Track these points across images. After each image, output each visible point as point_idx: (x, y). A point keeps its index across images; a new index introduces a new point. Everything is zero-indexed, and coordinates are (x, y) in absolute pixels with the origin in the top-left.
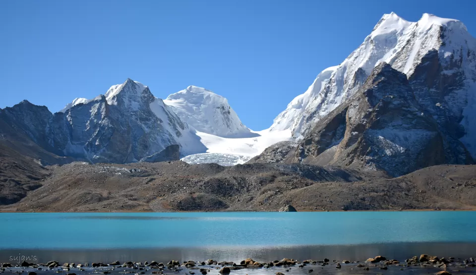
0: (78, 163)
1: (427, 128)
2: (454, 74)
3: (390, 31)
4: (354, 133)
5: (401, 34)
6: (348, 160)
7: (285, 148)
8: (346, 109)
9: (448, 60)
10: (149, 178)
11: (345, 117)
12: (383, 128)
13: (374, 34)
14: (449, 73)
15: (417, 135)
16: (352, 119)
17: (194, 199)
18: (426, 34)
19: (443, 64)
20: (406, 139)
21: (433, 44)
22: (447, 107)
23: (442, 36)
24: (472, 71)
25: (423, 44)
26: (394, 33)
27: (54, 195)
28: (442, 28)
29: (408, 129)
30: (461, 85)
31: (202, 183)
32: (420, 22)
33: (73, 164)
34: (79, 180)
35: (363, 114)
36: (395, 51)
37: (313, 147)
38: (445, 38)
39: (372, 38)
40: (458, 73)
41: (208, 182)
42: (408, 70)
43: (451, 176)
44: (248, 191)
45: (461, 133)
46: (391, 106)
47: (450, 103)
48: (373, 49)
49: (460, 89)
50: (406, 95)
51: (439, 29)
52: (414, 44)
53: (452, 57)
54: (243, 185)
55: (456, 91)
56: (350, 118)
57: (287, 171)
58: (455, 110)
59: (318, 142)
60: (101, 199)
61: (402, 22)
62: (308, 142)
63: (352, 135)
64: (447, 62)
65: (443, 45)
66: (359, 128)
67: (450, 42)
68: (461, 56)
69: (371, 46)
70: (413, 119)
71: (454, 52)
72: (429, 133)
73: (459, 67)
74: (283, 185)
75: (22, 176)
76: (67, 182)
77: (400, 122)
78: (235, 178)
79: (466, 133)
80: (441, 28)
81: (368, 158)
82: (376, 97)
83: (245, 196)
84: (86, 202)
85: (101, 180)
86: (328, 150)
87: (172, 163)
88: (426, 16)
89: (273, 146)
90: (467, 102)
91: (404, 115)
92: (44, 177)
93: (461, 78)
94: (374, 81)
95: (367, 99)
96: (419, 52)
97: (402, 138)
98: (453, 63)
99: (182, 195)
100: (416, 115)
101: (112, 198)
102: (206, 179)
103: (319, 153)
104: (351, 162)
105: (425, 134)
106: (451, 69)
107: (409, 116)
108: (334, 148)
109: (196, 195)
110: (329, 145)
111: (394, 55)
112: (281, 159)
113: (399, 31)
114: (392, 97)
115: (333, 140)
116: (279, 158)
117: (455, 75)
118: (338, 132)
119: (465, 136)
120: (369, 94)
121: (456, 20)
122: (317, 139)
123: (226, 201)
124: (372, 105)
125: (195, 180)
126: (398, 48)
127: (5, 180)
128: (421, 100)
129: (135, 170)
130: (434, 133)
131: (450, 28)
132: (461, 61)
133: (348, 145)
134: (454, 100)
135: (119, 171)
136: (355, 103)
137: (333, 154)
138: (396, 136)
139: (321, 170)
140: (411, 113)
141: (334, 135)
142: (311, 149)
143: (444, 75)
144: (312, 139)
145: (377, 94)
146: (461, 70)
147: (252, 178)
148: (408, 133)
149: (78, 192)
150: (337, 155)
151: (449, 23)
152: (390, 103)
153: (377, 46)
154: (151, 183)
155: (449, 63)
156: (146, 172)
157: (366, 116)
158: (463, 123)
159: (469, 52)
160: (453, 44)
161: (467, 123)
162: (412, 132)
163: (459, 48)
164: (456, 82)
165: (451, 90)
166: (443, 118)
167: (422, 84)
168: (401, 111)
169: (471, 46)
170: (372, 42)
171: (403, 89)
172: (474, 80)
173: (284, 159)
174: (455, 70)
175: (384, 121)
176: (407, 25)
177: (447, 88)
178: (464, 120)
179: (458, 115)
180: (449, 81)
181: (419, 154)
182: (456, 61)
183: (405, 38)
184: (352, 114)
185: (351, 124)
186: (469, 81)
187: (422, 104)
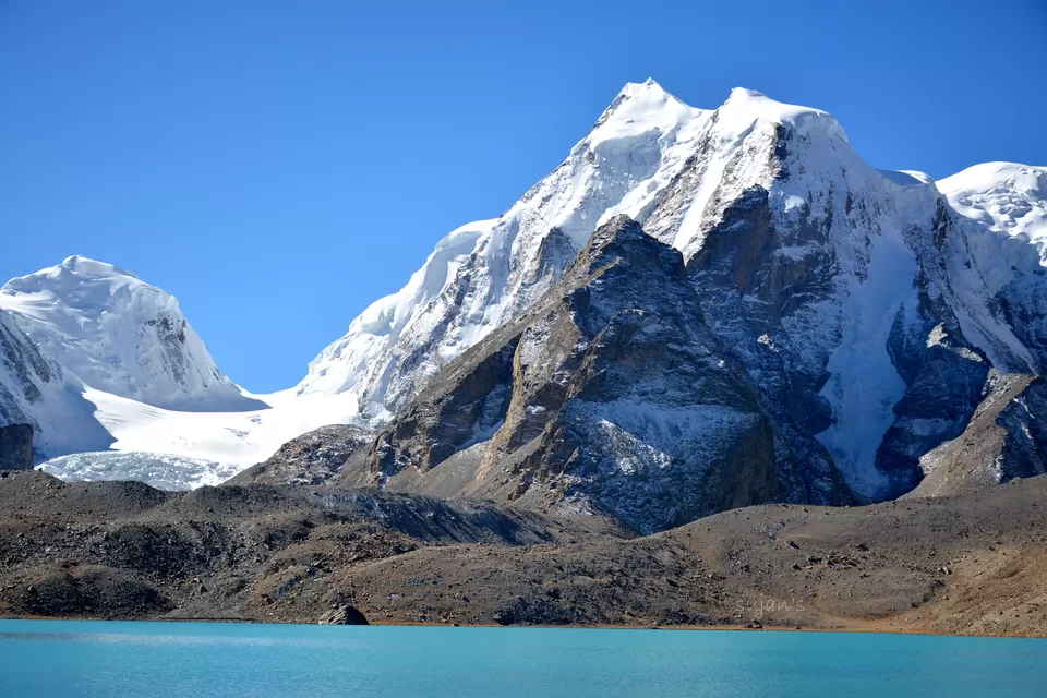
1: (731, 402)
2: (807, 257)
3: (639, 130)
4: (535, 410)
5: (672, 140)
6: (515, 483)
7: (340, 443)
8: (515, 342)
9: (794, 218)
11: (510, 365)
12: (615, 398)
13: (597, 137)
14: (796, 253)
15: (706, 421)
16: (530, 371)
17: (74, 582)
18: (739, 143)
19: (781, 229)
20: (676, 431)
21: (757, 172)
22: (787, 347)
23: (780, 152)
24: (857, 251)
25: (730, 171)
26: (653, 137)
28: (782, 131)
29: (683, 402)
30: (826, 290)
31: (99, 538)
32: (722, 109)
35: (561, 357)
36: (655, 185)
37: (418, 445)
38: (789, 159)
39: (592, 148)
40: (818, 254)
41: (117, 535)
42: (686, 239)
43: (792, 537)
44: (232, 563)
45: (823, 418)
46: (639, 337)
47: (796, 338)
48: (593, 177)
49: (824, 298)
50: (679, 309)
51: (772, 132)
52: (704, 169)
53: (806, 210)
54: (216, 545)
55: (812, 306)
56: (525, 367)
57: (347, 509)
58: (807, 354)
59: (433, 432)
61: (675, 108)
62: (405, 428)
63: (528, 413)
64: (790, 224)
65: (783, 176)
66: (548, 395)
67: (802, 170)
68: (829, 211)
69: (589, 170)
70: (696, 377)
71: (810, 198)
72: (739, 417)
73: (822, 239)
74: (331, 549)
77: (660, 383)
78: (194, 526)
79: (835, 421)
80: (779, 129)
81: (569, 479)
82: (597, 312)
83: (223, 578)
86: (461, 454)
87: (12, 476)
88: (739, 94)
89: (305, 437)
90: (840, 336)
91: (672, 364)
93: (826, 269)
94: (594, 267)
95: (572, 315)
96: (718, 191)
97: (664, 429)
98: (807, 229)
99: (39, 572)
100: (705, 364)
102: (113, 526)
103: (438, 456)
104: (521, 491)
105: (726, 418)
106: (800, 244)
107: (687, 367)
108: (477, 448)
109: (78, 572)
110: (461, 441)
111: (651, 197)
112: (328, 477)
113: (667, 132)
114: (641, 312)
115: (476, 426)
116: (322, 471)
117: (811, 261)
118: (489, 404)
119: (832, 427)
120: (580, 302)
121: (818, 112)
122: (430, 422)
123: (168, 590)
124: (587, 333)
125: (81, 526)
126: (661, 178)
128: (718, 324)
130: (752, 416)
131: (801, 131)
132: (828, 223)
133: (515, 442)
134: (805, 328)
136: (540, 326)
137: (473, 465)
138: (649, 420)
139: (440, 509)
140: (691, 359)
141: (478, 412)
142: (412, 451)
143: (782, 258)
144: (415, 422)
145: (601, 304)
146: (826, 247)
147: (246, 526)
148: (680, 415)
150: (484, 467)
151: (799, 118)
152: (636, 328)
153: (605, 170)
155: (796, 227)
157: (572, 363)
158: (827, 392)
159: (849, 202)
160: (808, 177)
161: (839, 392)
162: (692, 413)
163: (824, 187)
164: (812, 281)
165: (798, 303)
166: (775, 377)
167: (723, 281)
168: (665, 354)
169: (856, 185)
170: (591, 157)
171: (672, 291)
172: (861, 276)
173: (335, 476)
174: (811, 247)
175: (617, 378)
176: (688, 116)
177: (786, 294)
178: (830, 385)
179: (815, 370)
180: (796, 275)
181: (708, 473)
182: (815, 222)
183: (683, 152)
184: (530, 354)
185: (526, 384)
186: (845, 279)
187: (722, 337)
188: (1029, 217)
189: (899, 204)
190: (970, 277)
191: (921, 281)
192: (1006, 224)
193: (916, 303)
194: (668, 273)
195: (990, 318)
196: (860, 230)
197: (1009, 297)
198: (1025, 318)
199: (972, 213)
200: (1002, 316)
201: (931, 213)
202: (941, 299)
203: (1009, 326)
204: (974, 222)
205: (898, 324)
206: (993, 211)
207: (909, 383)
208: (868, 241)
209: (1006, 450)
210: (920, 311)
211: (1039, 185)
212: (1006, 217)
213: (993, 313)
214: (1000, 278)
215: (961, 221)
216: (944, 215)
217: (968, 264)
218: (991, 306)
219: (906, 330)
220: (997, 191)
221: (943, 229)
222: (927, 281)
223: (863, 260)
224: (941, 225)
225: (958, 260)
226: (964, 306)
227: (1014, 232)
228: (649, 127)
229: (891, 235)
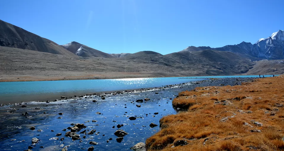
0: (264, 60)
27: (258, 70)
33: (262, 60)
34: (266, 65)
60: (274, 71)
75: (246, 65)
76: (261, 66)
84: (269, 72)
85: (273, 65)
92: (253, 65)
101: (278, 70)
127: (242, 66)
135: (279, 62)
149: (266, 69)
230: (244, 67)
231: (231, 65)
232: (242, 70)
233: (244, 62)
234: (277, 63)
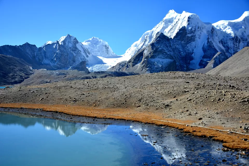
0: (43, 69)
1: (170, 58)
2: (191, 36)
3: (170, 17)
4: (145, 59)
5: (175, 18)
7: (124, 63)
8: (144, 50)
9: (190, 30)
10: (65, 76)
12: (155, 58)
13: (164, 19)
14: (190, 35)
15: (167, 61)
16: (145, 54)
18: (183, 19)
19: (188, 32)
20: (162, 62)
21: (185, 24)
22: (188, 49)
23: (188, 21)
24: (199, 35)
25: (181, 23)
26: (173, 18)
27: (32, 81)
28: (189, 18)
29: (164, 58)
30: (194, 40)
32: (181, 14)
33: (41, 69)
34: (41, 76)
35: (149, 52)
36: (172, 25)
37: (131, 64)
38: (190, 22)
39: (164, 20)
40: (193, 35)
41: (83, 78)
42: (172, 35)
45: (192, 59)
46: (159, 50)
47: (189, 47)
48: (164, 24)
49: (194, 42)
50: (168, 45)
51: (188, 18)
52: (178, 23)
53: (192, 29)
55: (192, 43)
56: (144, 54)
58: (191, 50)
59: (133, 62)
60: (47, 83)
61: (176, 14)
62: (129, 62)
63: (144, 60)
64: (189, 31)
65: (189, 24)
66: (147, 57)
67: (191, 23)
68: (195, 29)
69: (163, 23)
70: (166, 55)
71: (192, 27)
72: (171, 60)
73: (194, 33)
75: (23, 74)
76: (37, 76)
77: (161, 56)
78: (92, 76)
79: (194, 59)
80: (188, 17)
81: (147, 69)
82: (155, 46)
85: (48, 76)
86: (136, 65)
87: (74, 70)
88: (184, 12)
89: (120, 63)
90: (195, 47)
91: (163, 53)
92: (31, 74)
93: (194, 37)
94: (156, 40)
96: (180, 27)
97: (161, 62)
98: (191, 32)
100: (167, 53)
102: (83, 76)
103: (133, 66)
104: (142, 70)
105: (169, 60)
106: (190, 34)
107: (165, 54)
108: (138, 64)
110: (136, 63)
111: (172, 27)
112: (121, 68)
113: (174, 17)
114: (159, 46)
115: (138, 62)
117: (192, 36)
118: (140, 59)
119: (193, 60)
120: (153, 45)
121: (195, 14)
122: (132, 61)
124: (153, 48)
126: (173, 24)
127: (17, 75)
128: (177, 46)
129: (61, 73)
130: (173, 60)
131: (192, 17)
132: (195, 31)
133: (143, 64)
134: (191, 46)
135: (55, 73)
136: (147, 48)
137: (137, 67)
138: (159, 61)
141: (139, 60)
142: (130, 65)
143: (188, 36)
144: (131, 61)
145: (156, 45)
146: (194, 34)
148: (163, 60)
149: (40, 80)
150: (139, 67)
151: (192, 15)
153: (166, 23)
154: (65, 77)
155: (190, 31)
156: (65, 73)
157: (150, 53)
158: (193, 55)
159: (198, 27)
160: (192, 24)
161: (195, 55)
162: (165, 60)
163: (195, 26)
164: (192, 39)
165: (190, 42)
166: (185, 53)
167: (178, 40)
168: (162, 52)
169: (200, 25)
170: (164, 21)
171: (167, 43)
172: (199, 38)
173: (123, 68)
174: (192, 34)
175: (155, 55)
176: (178, 15)
177: (188, 41)
178: (193, 54)
179: (191, 52)
180: (190, 38)
181: (166, 68)
182: (193, 31)
183: (176, 20)
184: (145, 52)
185: (144, 56)
186: (197, 39)
187: (178, 48)
188: (226, 28)
189: (206, 27)
190: (217, 38)
191: (208, 39)
192: (223, 30)
193: (207, 42)
194: (167, 40)
195: (219, 44)
196: (200, 32)
197: (223, 40)
198: (225, 43)
199: (218, 28)
200: (221, 43)
201: (211, 28)
202: (211, 41)
203: (222, 45)
204: (218, 29)
205: (204, 45)
206: (221, 28)
207: (204, 53)
208: (201, 33)
209: (214, 63)
210: (207, 43)
211: (228, 24)
212: (223, 29)
213: (220, 43)
214: (221, 38)
215: (216, 30)
216: (213, 29)
217: (216, 36)
218: (219, 42)
219: (205, 46)
220: (222, 25)
221: (213, 31)
222: (209, 39)
223: (200, 36)
224: (213, 30)
225: (215, 35)
226: (215, 42)
227: (224, 31)
228: (172, 17)
229: (205, 32)
230: (19, 77)
231: (3, 73)
232: (17, 79)
233: (21, 70)
234: (53, 74)
